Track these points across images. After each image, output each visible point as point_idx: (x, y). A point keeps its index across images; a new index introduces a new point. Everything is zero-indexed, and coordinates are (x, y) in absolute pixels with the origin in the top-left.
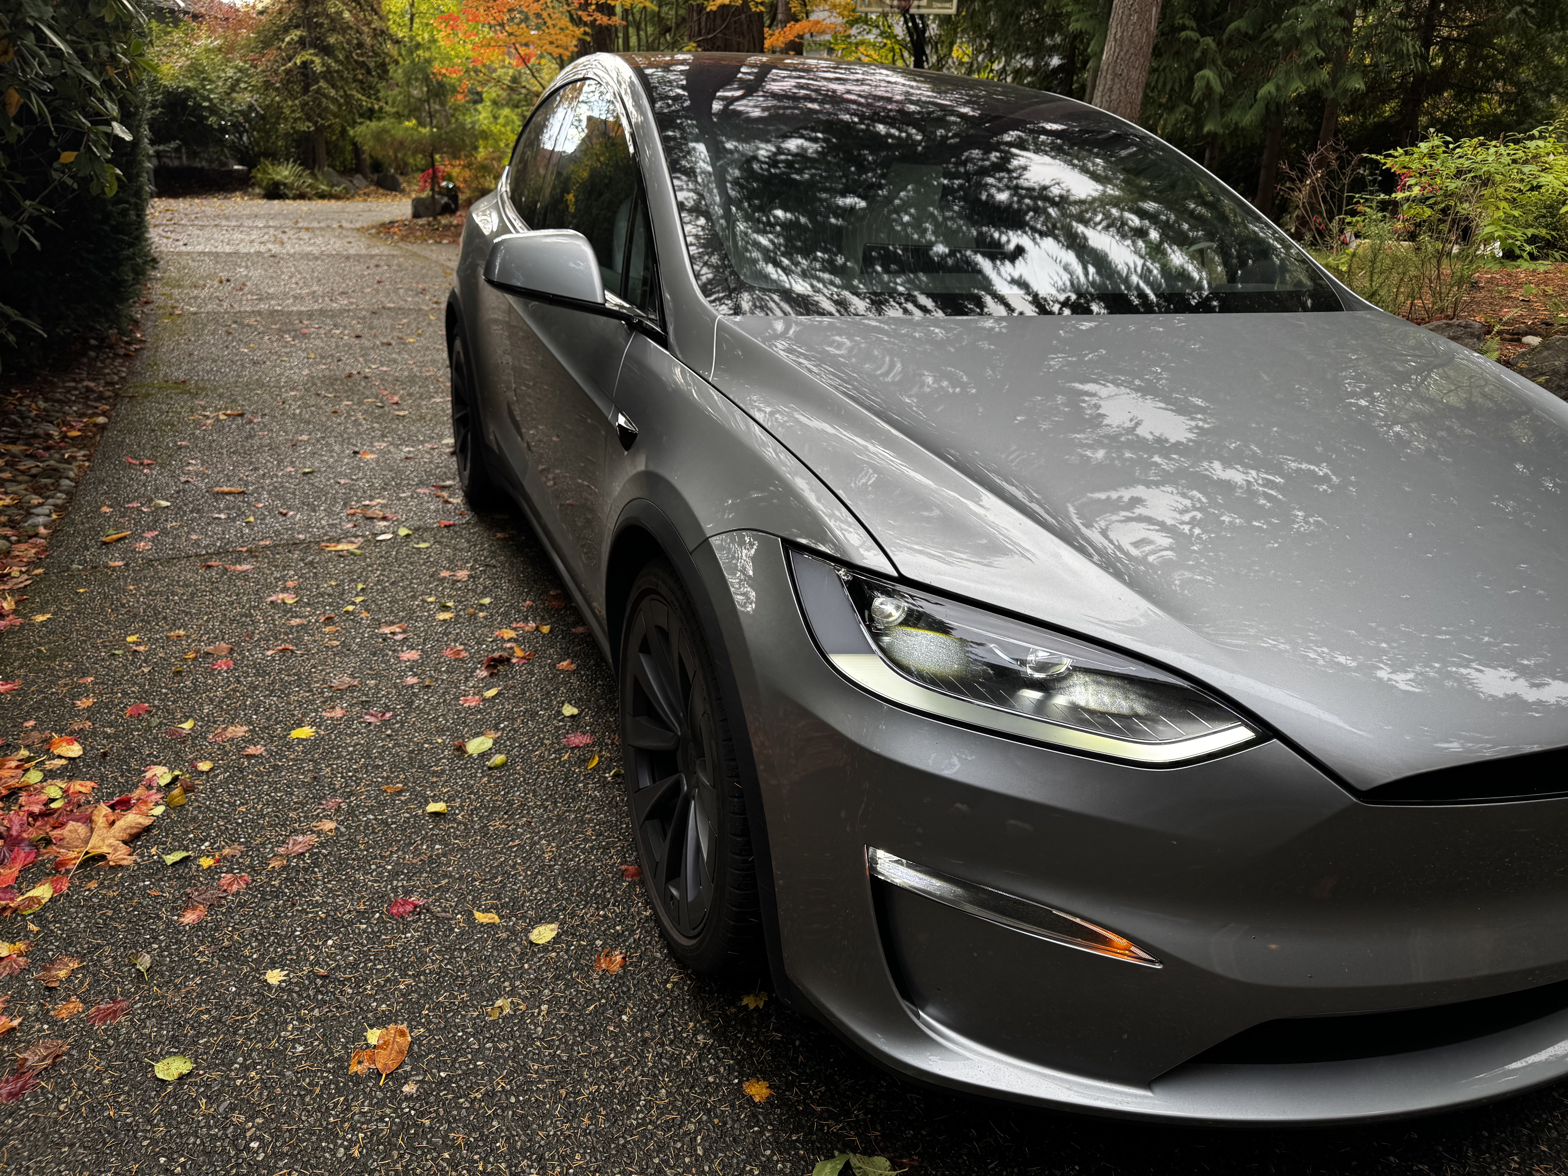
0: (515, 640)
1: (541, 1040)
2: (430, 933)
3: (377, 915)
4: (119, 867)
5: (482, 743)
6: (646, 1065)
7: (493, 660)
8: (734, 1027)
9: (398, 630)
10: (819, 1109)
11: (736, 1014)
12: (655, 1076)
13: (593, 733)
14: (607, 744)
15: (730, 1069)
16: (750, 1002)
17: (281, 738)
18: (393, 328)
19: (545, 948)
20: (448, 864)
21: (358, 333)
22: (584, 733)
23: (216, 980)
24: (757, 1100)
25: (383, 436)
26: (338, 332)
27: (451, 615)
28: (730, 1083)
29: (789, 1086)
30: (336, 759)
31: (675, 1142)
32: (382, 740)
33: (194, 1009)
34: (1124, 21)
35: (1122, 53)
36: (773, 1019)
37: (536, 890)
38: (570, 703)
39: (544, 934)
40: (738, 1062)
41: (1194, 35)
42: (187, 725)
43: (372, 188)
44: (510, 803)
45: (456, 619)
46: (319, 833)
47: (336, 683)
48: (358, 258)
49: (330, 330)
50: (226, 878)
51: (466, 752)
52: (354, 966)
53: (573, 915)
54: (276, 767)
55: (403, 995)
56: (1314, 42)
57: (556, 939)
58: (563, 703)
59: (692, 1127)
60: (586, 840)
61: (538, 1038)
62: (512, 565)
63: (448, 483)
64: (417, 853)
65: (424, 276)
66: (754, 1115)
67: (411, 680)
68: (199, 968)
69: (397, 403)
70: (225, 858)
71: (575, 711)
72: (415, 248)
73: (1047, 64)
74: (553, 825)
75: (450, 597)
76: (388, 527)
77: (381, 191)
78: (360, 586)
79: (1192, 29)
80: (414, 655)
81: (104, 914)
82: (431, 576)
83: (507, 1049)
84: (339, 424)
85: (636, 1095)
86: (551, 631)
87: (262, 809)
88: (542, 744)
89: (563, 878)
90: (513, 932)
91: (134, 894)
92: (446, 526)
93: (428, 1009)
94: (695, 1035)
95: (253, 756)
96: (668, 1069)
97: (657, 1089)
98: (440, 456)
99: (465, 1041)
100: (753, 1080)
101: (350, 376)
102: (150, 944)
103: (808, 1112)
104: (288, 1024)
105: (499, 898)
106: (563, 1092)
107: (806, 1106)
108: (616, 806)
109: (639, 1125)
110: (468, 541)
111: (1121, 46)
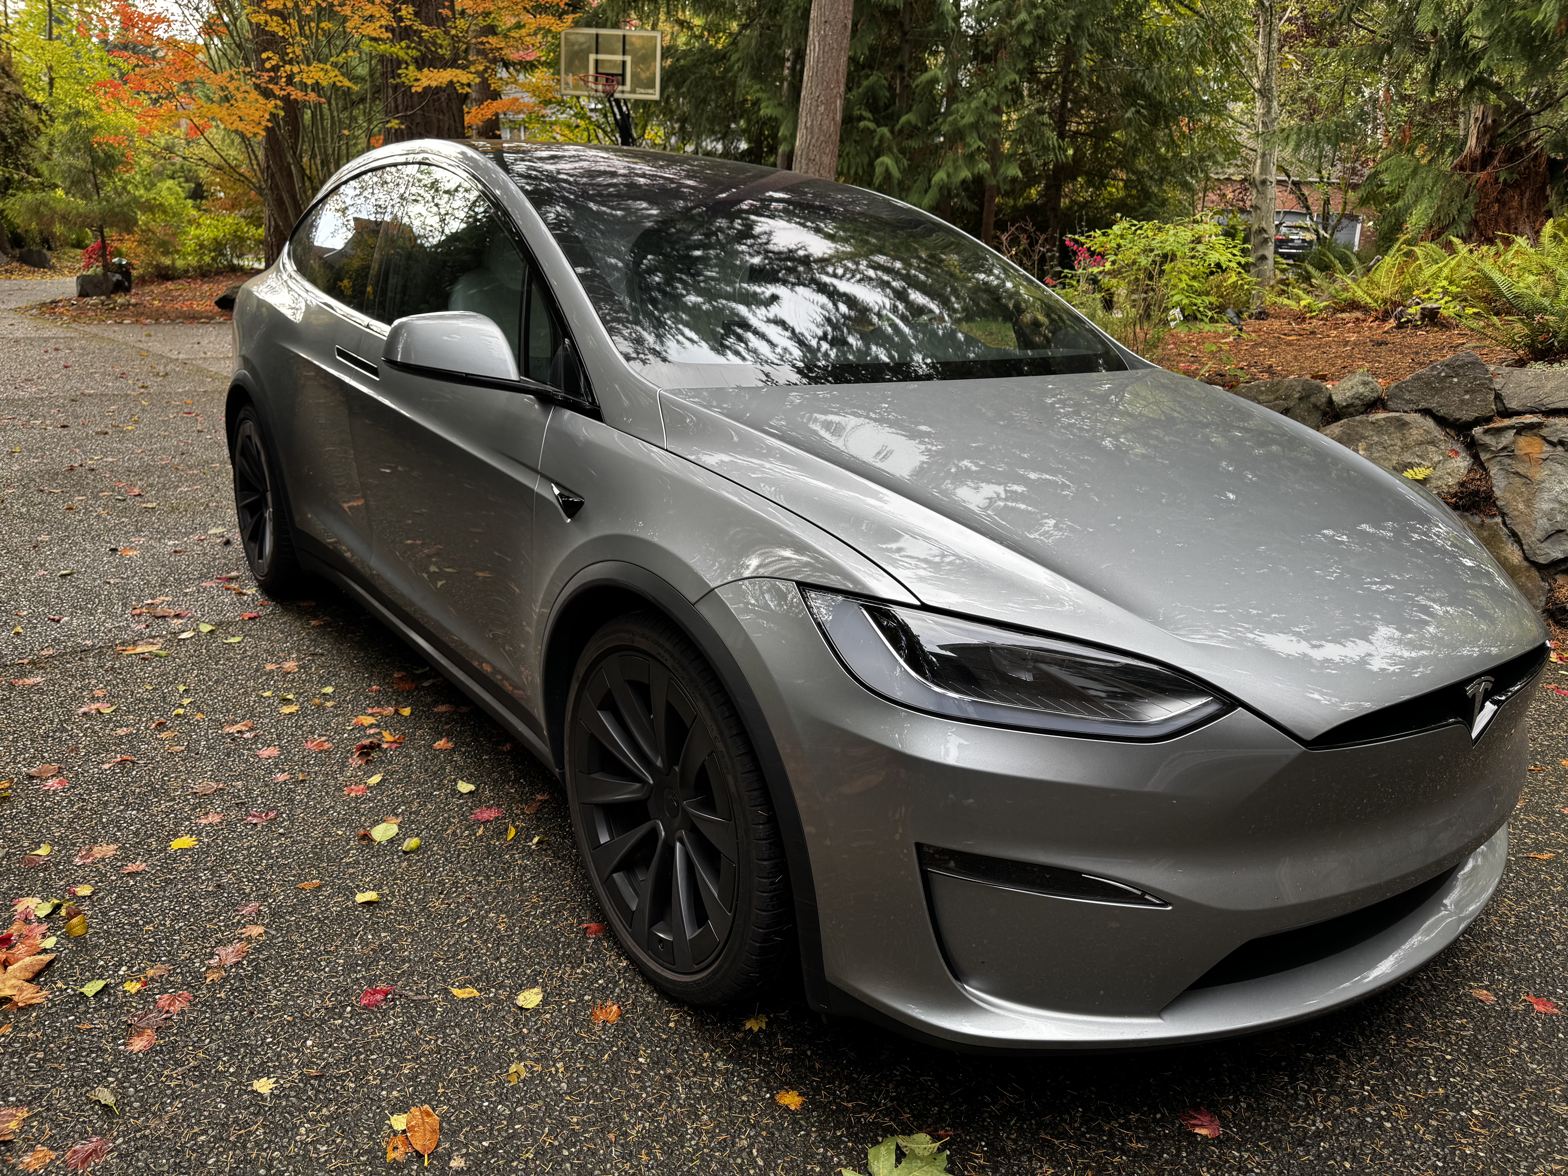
0: (377, 726)
1: (570, 1094)
2: (412, 1016)
3: (349, 1009)
4: (30, 1007)
5: (386, 830)
6: (680, 1098)
7: (364, 747)
8: (746, 1049)
9: (244, 728)
10: (850, 1105)
11: (744, 1039)
12: (690, 1105)
13: (499, 806)
14: (517, 815)
15: (759, 1087)
16: (752, 1025)
17: (160, 851)
18: (103, 417)
19: (536, 1011)
20: (402, 949)
21: (62, 421)
22: (489, 807)
23: (197, 1101)
24: (793, 1108)
25: (139, 531)
26: (38, 422)
27: (297, 708)
28: (763, 1099)
29: (817, 1091)
30: (232, 864)
31: (735, 1159)
32: (277, 839)
33: (187, 1134)
34: (813, 111)
35: (814, 141)
36: (779, 1037)
37: (503, 960)
38: (462, 779)
39: (530, 998)
40: (763, 1079)
41: (872, 125)
42: (44, 851)
43: (14, 264)
44: (441, 883)
45: (303, 713)
46: (249, 939)
47: (198, 788)
48: (30, 341)
49: (29, 421)
50: (163, 1000)
51: (372, 840)
52: (347, 1059)
53: (551, 977)
54: (168, 882)
55: (410, 1079)
56: (975, 135)
57: (545, 1002)
58: (455, 780)
59: (745, 1143)
60: (535, 907)
61: (566, 1093)
62: (340, 652)
63: (234, 574)
64: (365, 943)
65: (117, 360)
66: (795, 1122)
67: (281, 777)
68: (174, 1092)
69: (139, 495)
70: (152, 979)
71: (472, 787)
72: (94, 329)
73: (737, 148)
74: (495, 898)
75: (288, 690)
76: (186, 625)
77: (26, 267)
78: (182, 688)
79: (869, 120)
80: (273, 751)
81: (35, 1057)
82: (257, 671)
83: (540, 1108)
84: (81, 521)
85: (681, 1126)
86: (412, 714)
87: (172, 926)
88: (450, 823)
89: (526, 945)
90: (499, 1002)
91: (60, 1031)
92: (250, 619)
93: (443, 1087)
94: (714, 1063)
95: (138, 873)
96: (702, 1097)
97: (698, 1118)
98: (213, 547)
99: (494, 1110)
100: (782, 1092)
101: (72, 469)
102: (105, 1078)
103: (843, 1110)
104: (298, 1128)
105: (468, 972)
106: (612, 1136)
107: (839, 1105)
108: (552, 872)
109: (695, 1152)
110: (282, 632)
111: (812, 133)
